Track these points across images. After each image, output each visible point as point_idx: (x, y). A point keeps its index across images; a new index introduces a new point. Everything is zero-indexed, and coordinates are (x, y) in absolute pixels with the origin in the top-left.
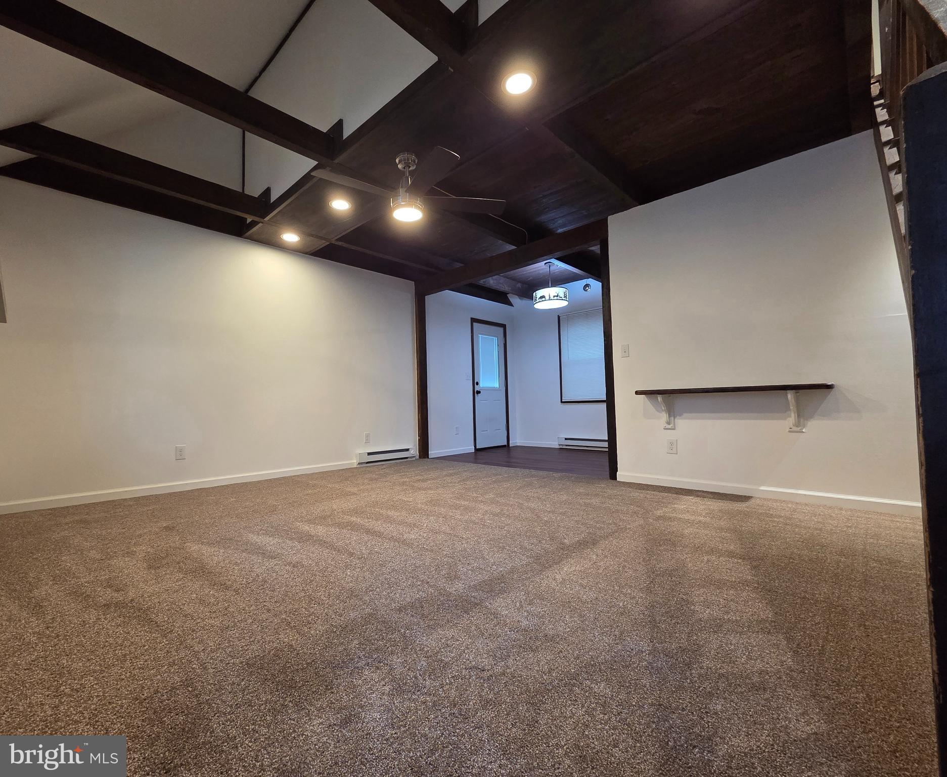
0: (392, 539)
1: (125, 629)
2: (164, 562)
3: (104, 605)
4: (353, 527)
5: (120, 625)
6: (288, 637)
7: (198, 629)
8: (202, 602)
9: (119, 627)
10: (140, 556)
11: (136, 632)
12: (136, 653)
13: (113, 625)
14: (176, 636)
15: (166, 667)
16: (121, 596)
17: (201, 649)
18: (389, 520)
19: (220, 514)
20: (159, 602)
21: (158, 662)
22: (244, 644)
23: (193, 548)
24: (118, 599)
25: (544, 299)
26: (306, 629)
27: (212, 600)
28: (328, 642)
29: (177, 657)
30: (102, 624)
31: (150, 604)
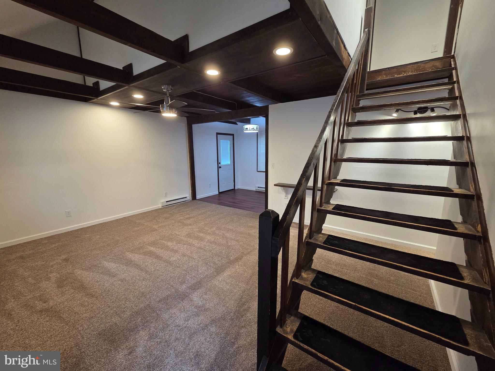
0: (166, 261)
1: (50, 323)
2: (65, 283)
3: (40, 311)
4: (151, 254)
5: (48, 321)
6: (116, 320)
7: (80, 319)
8: (82, 305)
9: (48, 322)
10: (53, 280)
11: (55, 324)
12: (56, 334)
13: (45, 321)
14: (71, 324)
15: (68, 339)
16: (46, 305)
17: (82, 329)
18: (167, 248)
19: (91, 248)
20: (64, 307)
21: (65, 337)
22: (98, 325)
23: (78, 272)
24: (46, 307)
25: (247, 130)
26: (122, 315)
27: (86, 304)
28: (130, 320)
29: (72, 334)
30: (40, 321)
31: (60, 308)
